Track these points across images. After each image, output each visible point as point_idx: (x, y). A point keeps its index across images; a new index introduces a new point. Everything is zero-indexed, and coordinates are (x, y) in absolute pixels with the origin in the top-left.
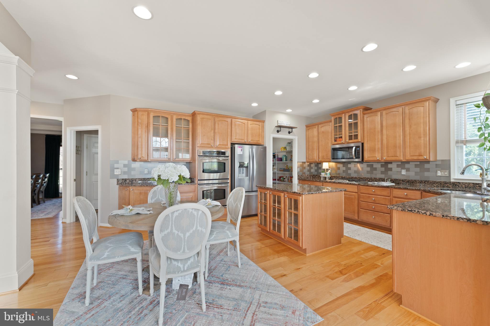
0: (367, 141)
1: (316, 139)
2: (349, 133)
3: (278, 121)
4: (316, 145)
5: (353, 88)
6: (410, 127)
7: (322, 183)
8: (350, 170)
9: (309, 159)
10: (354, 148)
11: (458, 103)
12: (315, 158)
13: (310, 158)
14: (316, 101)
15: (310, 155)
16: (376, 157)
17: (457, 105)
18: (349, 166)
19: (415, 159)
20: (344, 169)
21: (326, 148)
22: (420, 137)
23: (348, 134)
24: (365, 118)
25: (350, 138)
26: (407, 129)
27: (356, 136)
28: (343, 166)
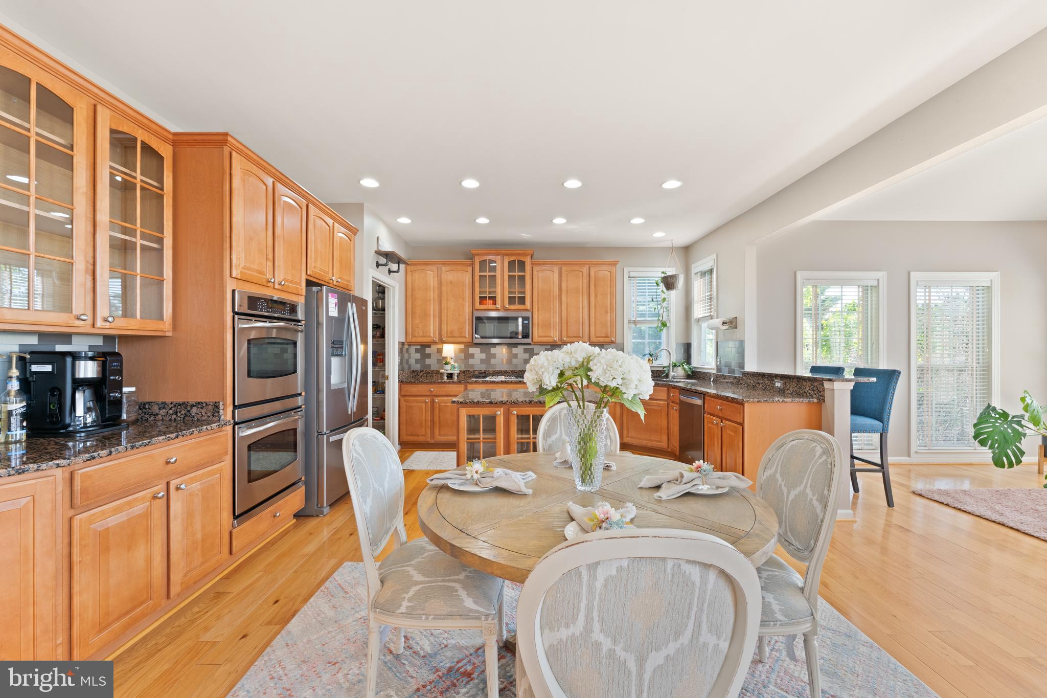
0: (538, 311)
1: (433, 295)
2: (510, 292)
3: (378, 238)
4: (433, 308)
5: (559, 221)
6: (596, 296)
7: (463, 386)
8: (495, 358)
9: (415, 336)
10: (520, 320)
11: (632, 274)
12: (432, 335)
13: (417, 335)
14: (482, 220)
15: (418, 328)
16: (551, 337)
17: (629, 277)
18: (493, 350)
19: (601, 341)
20: (483, 356)
21: (459, 316)
22: (607, 312)
23: (507, 295)
24: (535, 273)
25: (512, 300)
26: (592, 299)
27: (522, 300)
28: (481, 352)
